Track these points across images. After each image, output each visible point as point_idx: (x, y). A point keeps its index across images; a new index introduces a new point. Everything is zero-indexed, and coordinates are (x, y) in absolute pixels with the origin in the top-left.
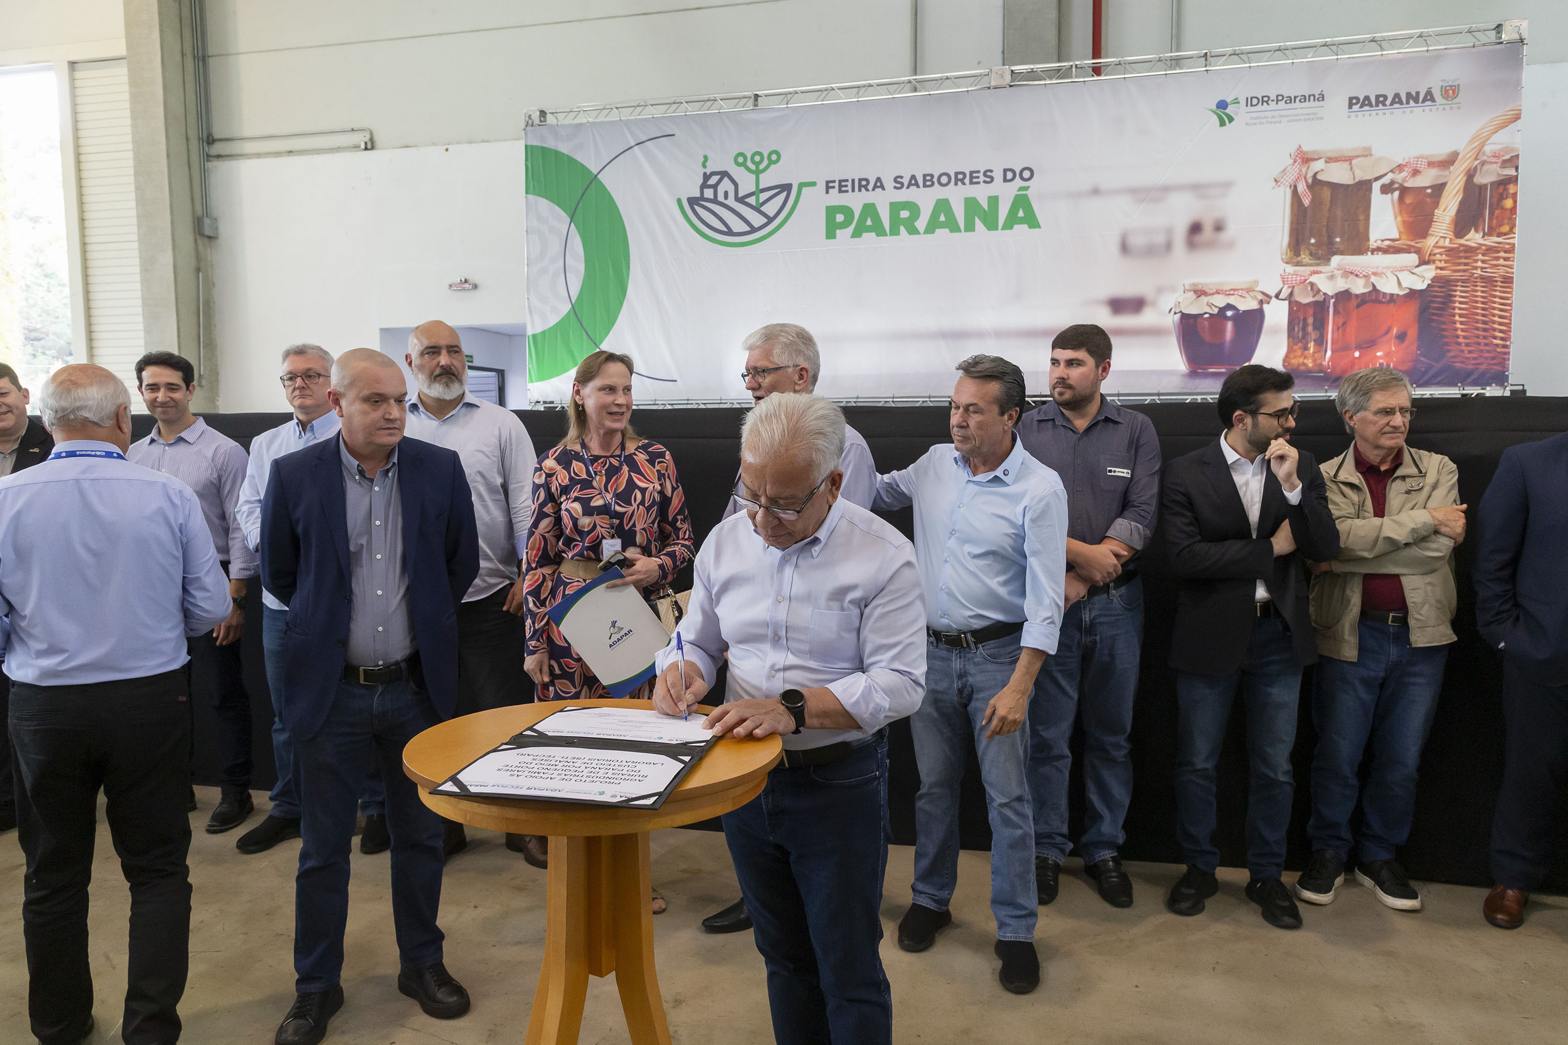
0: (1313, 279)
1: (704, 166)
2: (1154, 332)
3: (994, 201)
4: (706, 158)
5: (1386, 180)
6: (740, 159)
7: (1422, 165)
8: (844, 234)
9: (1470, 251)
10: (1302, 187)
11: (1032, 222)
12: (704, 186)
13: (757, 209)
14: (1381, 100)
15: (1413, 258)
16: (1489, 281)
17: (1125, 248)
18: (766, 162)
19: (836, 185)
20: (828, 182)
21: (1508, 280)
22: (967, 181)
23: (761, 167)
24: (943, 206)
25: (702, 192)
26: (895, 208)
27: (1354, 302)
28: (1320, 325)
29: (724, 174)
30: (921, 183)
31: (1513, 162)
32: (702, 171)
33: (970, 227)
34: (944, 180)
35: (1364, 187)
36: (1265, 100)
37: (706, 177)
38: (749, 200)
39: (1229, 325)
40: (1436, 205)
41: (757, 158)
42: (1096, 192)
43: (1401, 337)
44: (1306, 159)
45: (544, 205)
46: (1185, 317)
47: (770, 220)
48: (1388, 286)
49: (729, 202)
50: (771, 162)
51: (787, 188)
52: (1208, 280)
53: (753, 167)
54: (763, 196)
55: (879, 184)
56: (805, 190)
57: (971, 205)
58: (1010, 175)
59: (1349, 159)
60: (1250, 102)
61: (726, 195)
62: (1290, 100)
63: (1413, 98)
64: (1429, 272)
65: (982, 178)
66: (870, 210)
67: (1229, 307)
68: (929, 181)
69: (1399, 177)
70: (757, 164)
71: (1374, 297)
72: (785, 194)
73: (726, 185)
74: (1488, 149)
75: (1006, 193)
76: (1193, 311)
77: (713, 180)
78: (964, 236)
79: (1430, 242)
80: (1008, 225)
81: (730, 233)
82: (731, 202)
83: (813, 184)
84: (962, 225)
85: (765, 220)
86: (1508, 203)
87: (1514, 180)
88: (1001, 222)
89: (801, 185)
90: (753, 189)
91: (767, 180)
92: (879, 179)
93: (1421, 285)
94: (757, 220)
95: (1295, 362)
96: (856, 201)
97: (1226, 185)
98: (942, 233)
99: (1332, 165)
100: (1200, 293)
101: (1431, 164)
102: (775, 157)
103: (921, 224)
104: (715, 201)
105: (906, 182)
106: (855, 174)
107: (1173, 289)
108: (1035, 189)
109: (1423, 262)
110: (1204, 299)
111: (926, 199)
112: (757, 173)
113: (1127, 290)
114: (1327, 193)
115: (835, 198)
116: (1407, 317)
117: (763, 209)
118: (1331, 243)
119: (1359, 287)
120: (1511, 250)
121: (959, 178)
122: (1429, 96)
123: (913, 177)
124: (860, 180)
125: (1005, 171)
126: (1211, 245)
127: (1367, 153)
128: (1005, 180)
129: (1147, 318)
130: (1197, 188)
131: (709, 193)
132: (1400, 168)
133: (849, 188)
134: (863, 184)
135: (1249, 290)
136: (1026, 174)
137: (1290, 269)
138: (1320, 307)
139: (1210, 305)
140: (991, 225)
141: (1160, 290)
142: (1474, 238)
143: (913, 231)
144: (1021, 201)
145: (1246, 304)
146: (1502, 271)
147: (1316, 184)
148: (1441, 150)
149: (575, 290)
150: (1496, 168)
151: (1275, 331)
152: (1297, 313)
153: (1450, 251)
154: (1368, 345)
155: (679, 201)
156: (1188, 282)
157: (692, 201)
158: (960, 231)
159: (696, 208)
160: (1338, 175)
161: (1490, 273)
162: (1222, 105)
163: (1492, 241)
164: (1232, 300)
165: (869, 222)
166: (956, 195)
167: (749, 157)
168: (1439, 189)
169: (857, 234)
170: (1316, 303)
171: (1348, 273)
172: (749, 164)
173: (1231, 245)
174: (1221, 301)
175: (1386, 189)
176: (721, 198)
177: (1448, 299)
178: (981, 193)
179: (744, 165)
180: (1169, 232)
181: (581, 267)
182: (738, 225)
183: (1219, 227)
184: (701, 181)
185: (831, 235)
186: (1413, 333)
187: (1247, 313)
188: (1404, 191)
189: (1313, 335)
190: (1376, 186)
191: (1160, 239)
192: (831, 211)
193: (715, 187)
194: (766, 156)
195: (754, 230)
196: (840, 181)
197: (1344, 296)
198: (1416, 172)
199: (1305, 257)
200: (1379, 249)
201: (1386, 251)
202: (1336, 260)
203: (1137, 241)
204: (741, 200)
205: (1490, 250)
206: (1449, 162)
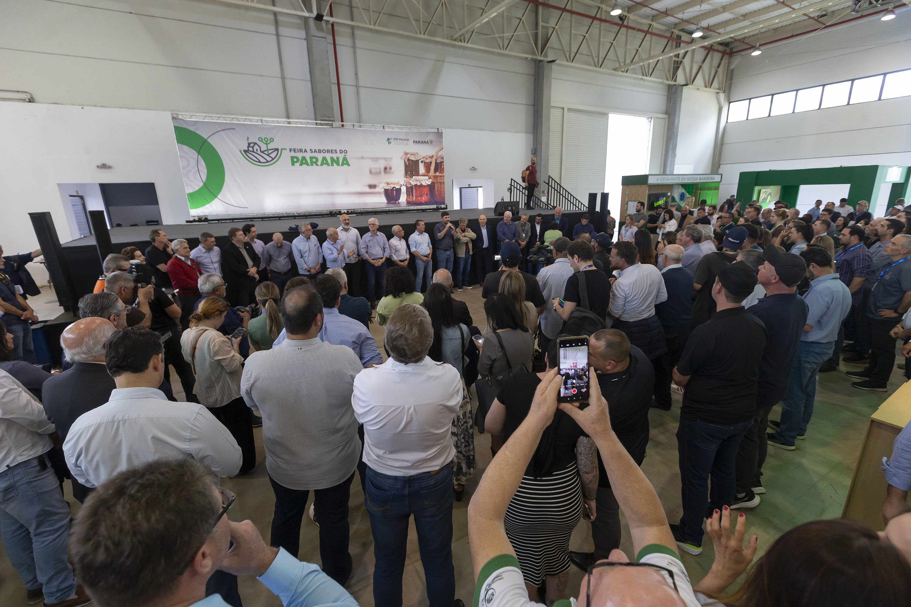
0: (410, 181)
1: (248, 140)
2: (379, 193)
3: (338, 158)
4: (248, 138)
5: (421, 160)
6: (260, 139)
7: (428, 157)
8: (297, 165)
9: (437, 176)
10: (406, 160)
11: (348, 164)
12: (249, 147)
13: (268, 155)
14: (419, 142)
15: (427, 177)
16: (440, 183)
17: (371, 172)
18: (269, 141)
19: (293, 150)
20: (290, 149)
21: (444, 183)
22: (330, 152)
23: (268, 142)
24: (324, 159)
25: (248, 149)
26: (311, 158)
27: (418, 187)
28: (412, 192)
29: (255, 144)
30: (318, 151)
31: (443, 158)
32: (247, 142)
33: (332, 165)
34: (324, 151)
35: (418, 161)
36: (397, 139)
37: (249, 144)
38: (265, 152)
39: (395, 191)
40: (431, 166)
41: (266, 140)
42: (363, 158)
43: (427, 194)
44: (406, 154)
45: (185, 148)
46: (385, 190)
47: (273, 159)
48: (424, 184)
49: (258, 152)
50: (271, 141)
51: (277, 150)
52: (389, 181)
53: (265, 142)
54: (270, 152)
55: (306, 151)
56: (283, 151)
57: (332, 158)
58: (341, 152)
59: (414, 155)
60: (394, 139)
61: (257, 150)
62: (402, 140)
63: (425, 142)
64: (431, 181)
65: (334, 152)
66: (304, 158)
67: (394, 187)
68: (320, 151)
69: (424, 159)
70: (266, 141)
71: (421, 186)
72: (276, 152)
73: (256, 147)
74: (438, 155)
75: (341, 156)
76: (387, 188)
77: (252, 145)
78: (331, 167)
79: (430, 174)
80: (342, 165)
81: (260, 162)
82: (259, 152)
83: (286, 149)
84: (330, 164)
85: (271, 159)
86: (443, 167)
87: (443, 162)
88: (340, 163)
89: (282, 149)
90: (266, 149)
91: (271, 146)
92: (305, 150)
93: (429, 183)
94: (269, 159)
95: (408, 200)
96: (300, 155)
97: (391, 159)
98: (325, 166)
99: (411, 156)
100: (388, 184)
101: (429, 157)
102: (272, 140)
103: (319, 163)
104: (253, 151)
105: (313, 151)
106: (298, 147)
107: (382, 183)
108: (348, 156)
109: (429, 179)
110: (389, 185)
111: (320, 156)
112: (267, 144)
113: (372, 183)
114: (411, 162)
115: (293, 154)
116: (426, 190)
117: (270, 155)
118: (413, 173)
119: (419, 184)
120: (444, 177)
121: (328, 151)
122: (428, 142)
123: (315, 150)
124: (300, 149)
125: (340, 150)
126: (389, 173)
127: (418, 154)
128: (340, 153)
129: (377, 190)
130: (385, 159)
131: (251, 149)
132: (424, 158)
133: (297, 151)
134: (301, 151)
135: (398, 184)
136: (345, 152)
137: (406, 179)
138: (412, 187)
139: (390, 187)
140: (338, 164)
141: (379, 183)
142: (438, 174)
143: (317, 165)
144: (345, 159)
145: (397, 187)
146: (442, 181)
147: (409, 160)
148: (431, 154)
149: (204, 177)
150: (440, 159)
151: (404, 193)
152: (407, 188)
153: (434, 176)
154: (421, 196)
155: (240, 151)
156: (385, 181)
157: (245, 151)
158: (329, 165)
159: (248, 154)
160: (413, 158)
161: (441, 181)
162: (388, 139)
163: (440, 174)
164: (394, 186)
165: (304, 162)
166: (328, 156)
167: (263, 139)
168: (431, 163)
169: (301, 165)
170: (411, 187)
171: (416, 180)
172: (264, 141)
173: (393, 173)
174: (392, 186)
175: (422, 162)
176: (255, 151)
177: (434, 186)
178: (335, 156)
179: (262, 141)
180: (380, 169)
181: (206, 171)
182: (262, 160)
183: (390, 169)
184: (247, 145)
185: (293, 164)
186: (429, 194)
187: (398, 189)
188: (425, 162)
189: (411, 194)
190: (420, 161)
191: (378, 171)
192: (292, 158)
193: (253, 147)
194: (269, 139)
195: (268, 162)
196: (294, 149)
197: (416, 185)
198: (427, 159)
199: (408, 176)
200: (421, 175)
201: (423, 176)
202: (414, 177)
203: (373, 171)
204: (263, 152)
205: (440, 176)
206: (432, 157)
